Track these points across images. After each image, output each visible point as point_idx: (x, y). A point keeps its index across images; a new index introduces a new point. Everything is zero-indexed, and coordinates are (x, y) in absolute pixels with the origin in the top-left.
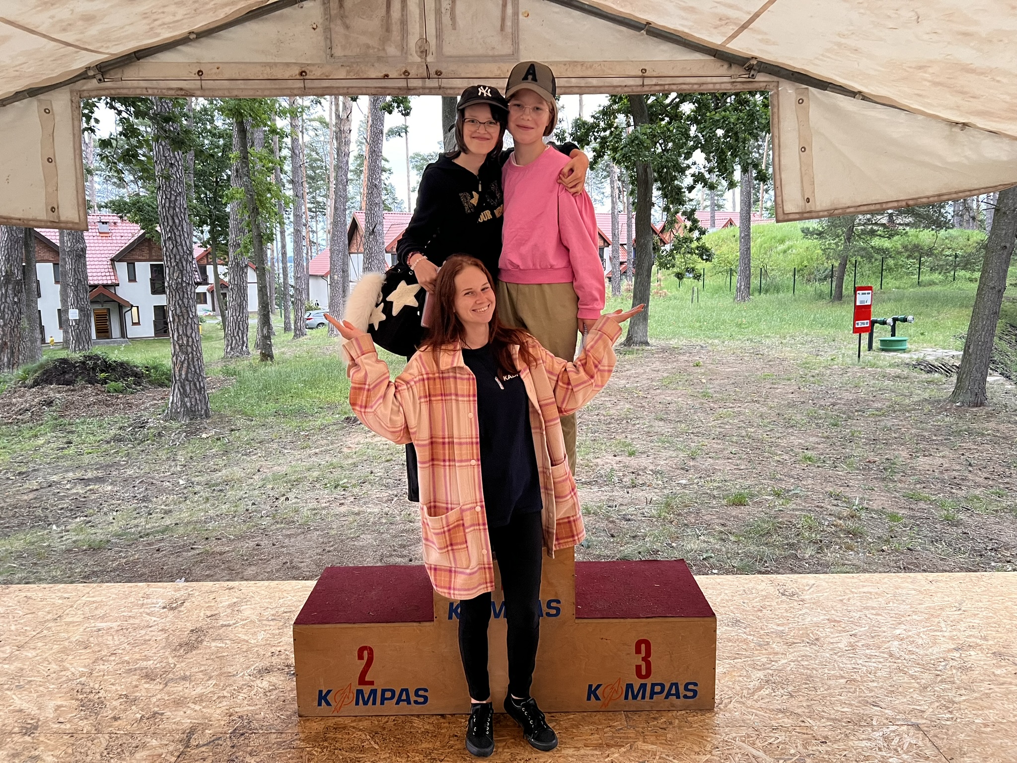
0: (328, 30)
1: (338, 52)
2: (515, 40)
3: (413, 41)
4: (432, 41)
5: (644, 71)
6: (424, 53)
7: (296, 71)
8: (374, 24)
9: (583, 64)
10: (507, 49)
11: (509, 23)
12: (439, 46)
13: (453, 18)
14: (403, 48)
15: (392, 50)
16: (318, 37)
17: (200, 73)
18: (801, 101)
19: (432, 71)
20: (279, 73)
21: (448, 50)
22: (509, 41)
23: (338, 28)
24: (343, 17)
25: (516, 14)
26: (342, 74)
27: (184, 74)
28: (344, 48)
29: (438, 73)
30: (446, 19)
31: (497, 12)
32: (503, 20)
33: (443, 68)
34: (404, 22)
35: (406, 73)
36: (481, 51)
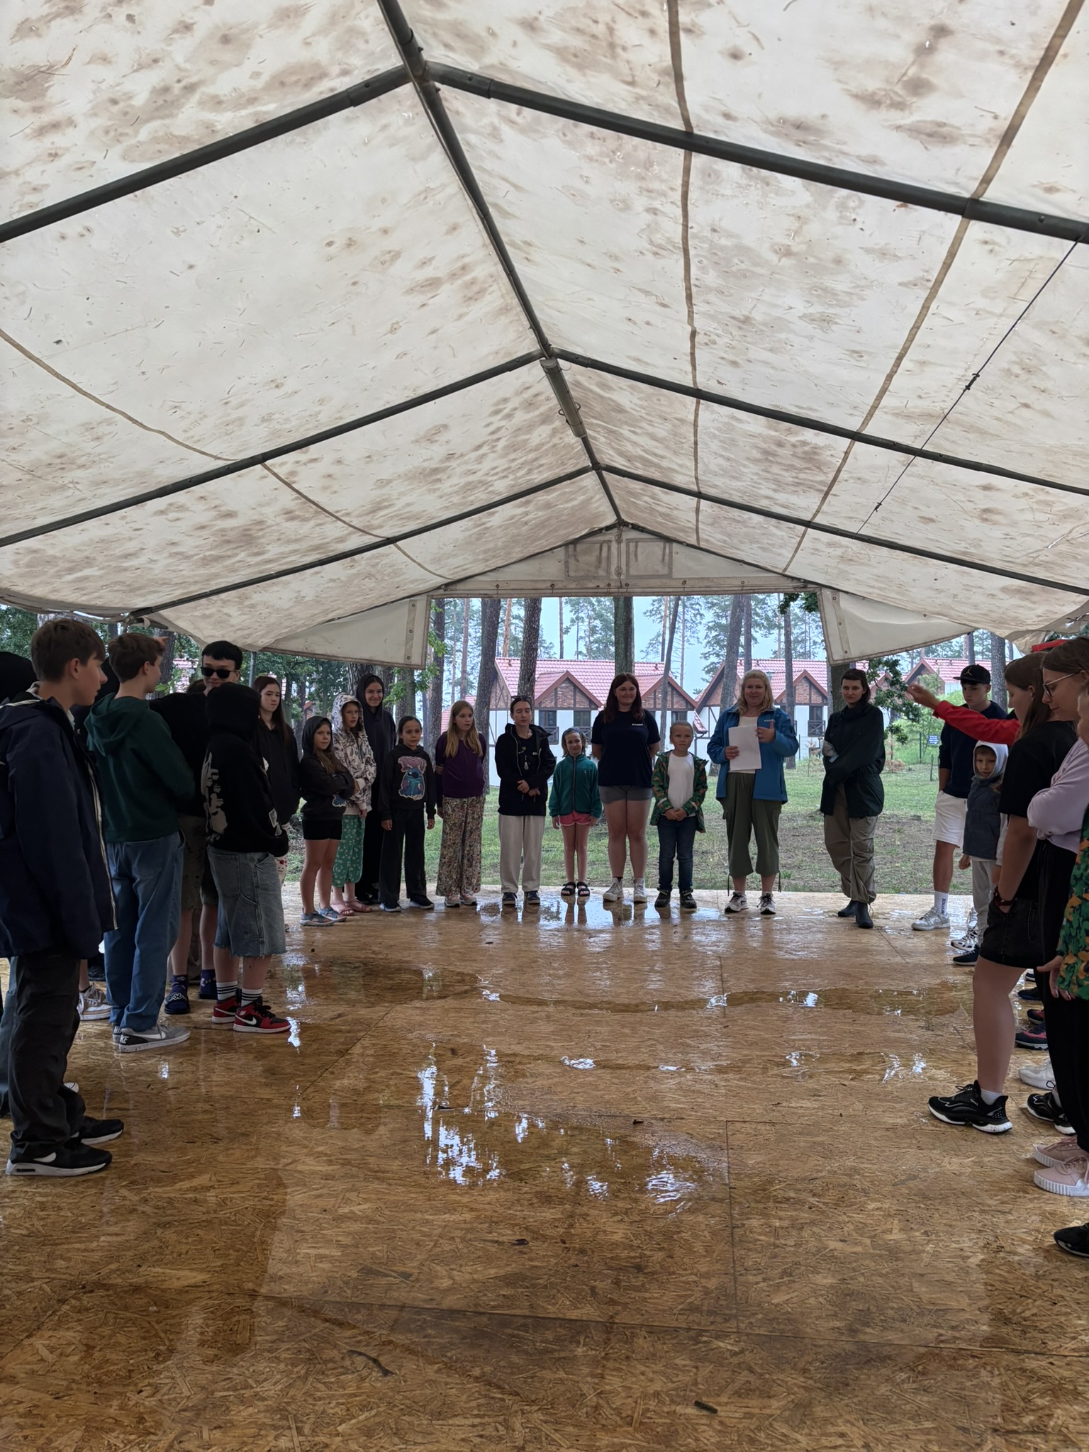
0: (567, 562)
1: (572, 574)
2: (670, 568)
3: (613, 568)
4: (624, 568)
5: (743, 582)
6: (619, 574)
7: (549, 584)
8: (592, 558)
9: (708, 579)
10: (664, 571)
11: (667, 558)
12: (628, 571)
13: (636, 555)
14: (608, 571)
15: (601, 573)
16: (561, 566)
17: (498, 586)
18: (834, 599)
19: (623, 584)
20: (539, 586)
21: (632, 572)
22: (667, 568)
23: (572, 561)
24: (575, 556)
25: (671, 553)
26: (573, 586)
27: (489, 587)
28: (575, 571)
29: (627, 585)
30: (632, 556)
31: (660, 553)
32: (664, 555)
33: (631, 582)
34: (609, 558)
35: (609, 585)
36: (650, 573)
